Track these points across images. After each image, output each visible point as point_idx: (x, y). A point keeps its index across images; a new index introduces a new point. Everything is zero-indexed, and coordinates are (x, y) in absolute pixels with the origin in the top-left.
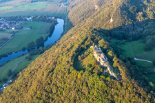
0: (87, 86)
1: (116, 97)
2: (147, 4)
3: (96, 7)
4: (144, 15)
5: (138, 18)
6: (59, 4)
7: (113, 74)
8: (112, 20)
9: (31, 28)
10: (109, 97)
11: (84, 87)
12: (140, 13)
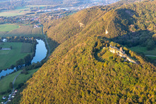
0: (114, 70)
1: (139, 75)
2: (136, 18)
3: (81, 24)
4: (136, 27)
5: (131, 30)
6: (31, 26)
7: (133, 61)
8: (107, 32)
9: (11, 48)
10: (134, 75)
11: (112, 71)
12: (132, 26)
